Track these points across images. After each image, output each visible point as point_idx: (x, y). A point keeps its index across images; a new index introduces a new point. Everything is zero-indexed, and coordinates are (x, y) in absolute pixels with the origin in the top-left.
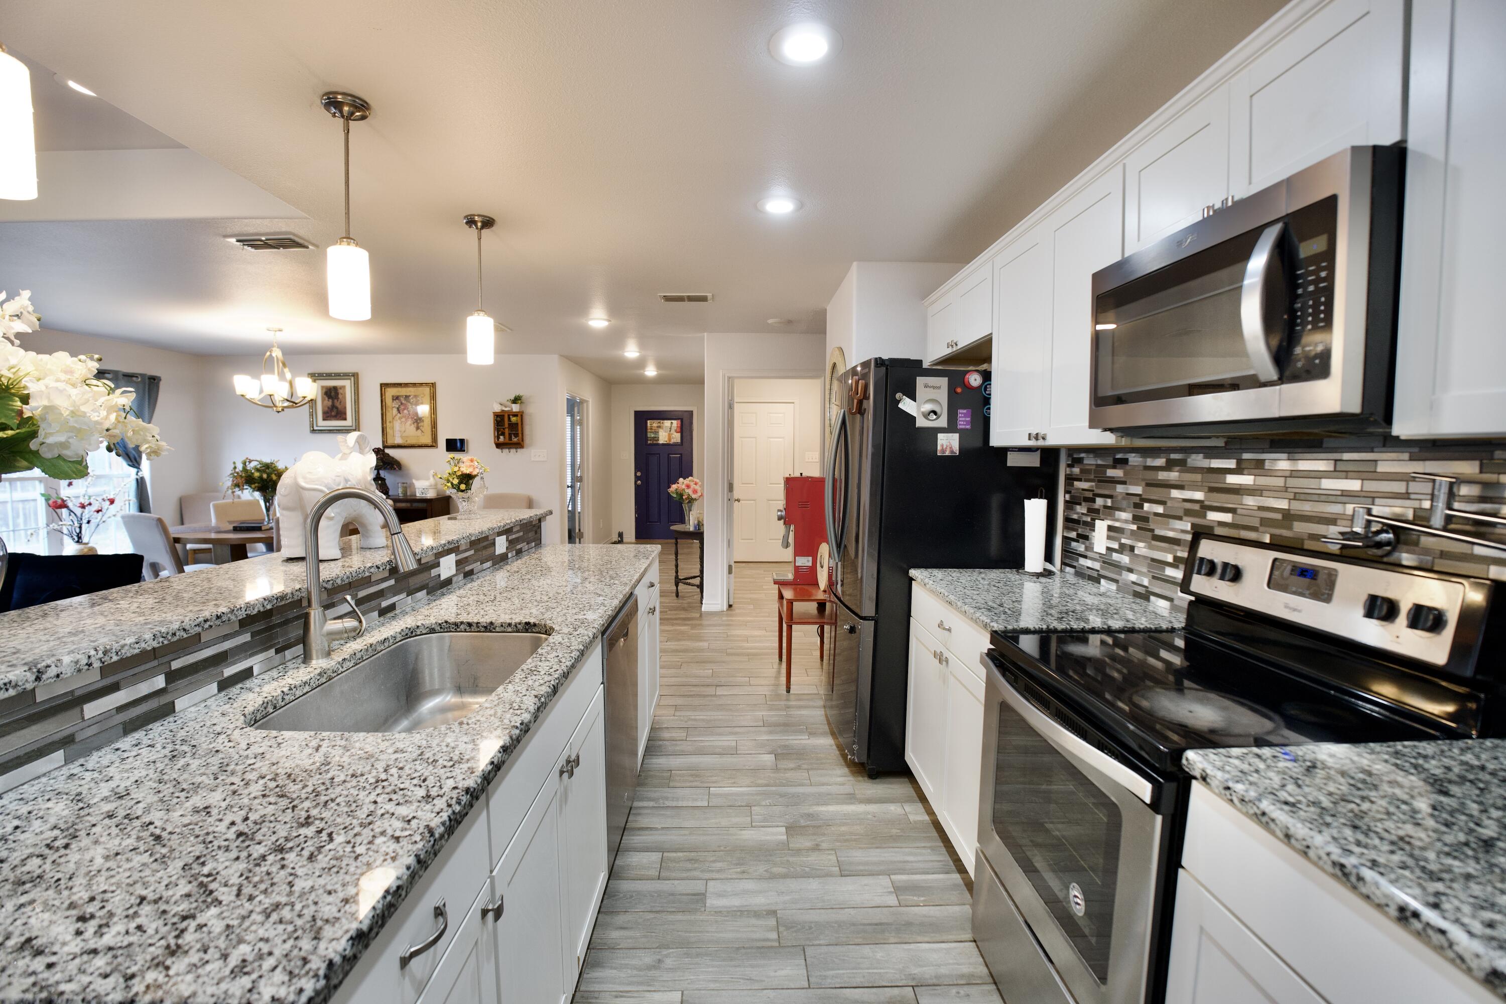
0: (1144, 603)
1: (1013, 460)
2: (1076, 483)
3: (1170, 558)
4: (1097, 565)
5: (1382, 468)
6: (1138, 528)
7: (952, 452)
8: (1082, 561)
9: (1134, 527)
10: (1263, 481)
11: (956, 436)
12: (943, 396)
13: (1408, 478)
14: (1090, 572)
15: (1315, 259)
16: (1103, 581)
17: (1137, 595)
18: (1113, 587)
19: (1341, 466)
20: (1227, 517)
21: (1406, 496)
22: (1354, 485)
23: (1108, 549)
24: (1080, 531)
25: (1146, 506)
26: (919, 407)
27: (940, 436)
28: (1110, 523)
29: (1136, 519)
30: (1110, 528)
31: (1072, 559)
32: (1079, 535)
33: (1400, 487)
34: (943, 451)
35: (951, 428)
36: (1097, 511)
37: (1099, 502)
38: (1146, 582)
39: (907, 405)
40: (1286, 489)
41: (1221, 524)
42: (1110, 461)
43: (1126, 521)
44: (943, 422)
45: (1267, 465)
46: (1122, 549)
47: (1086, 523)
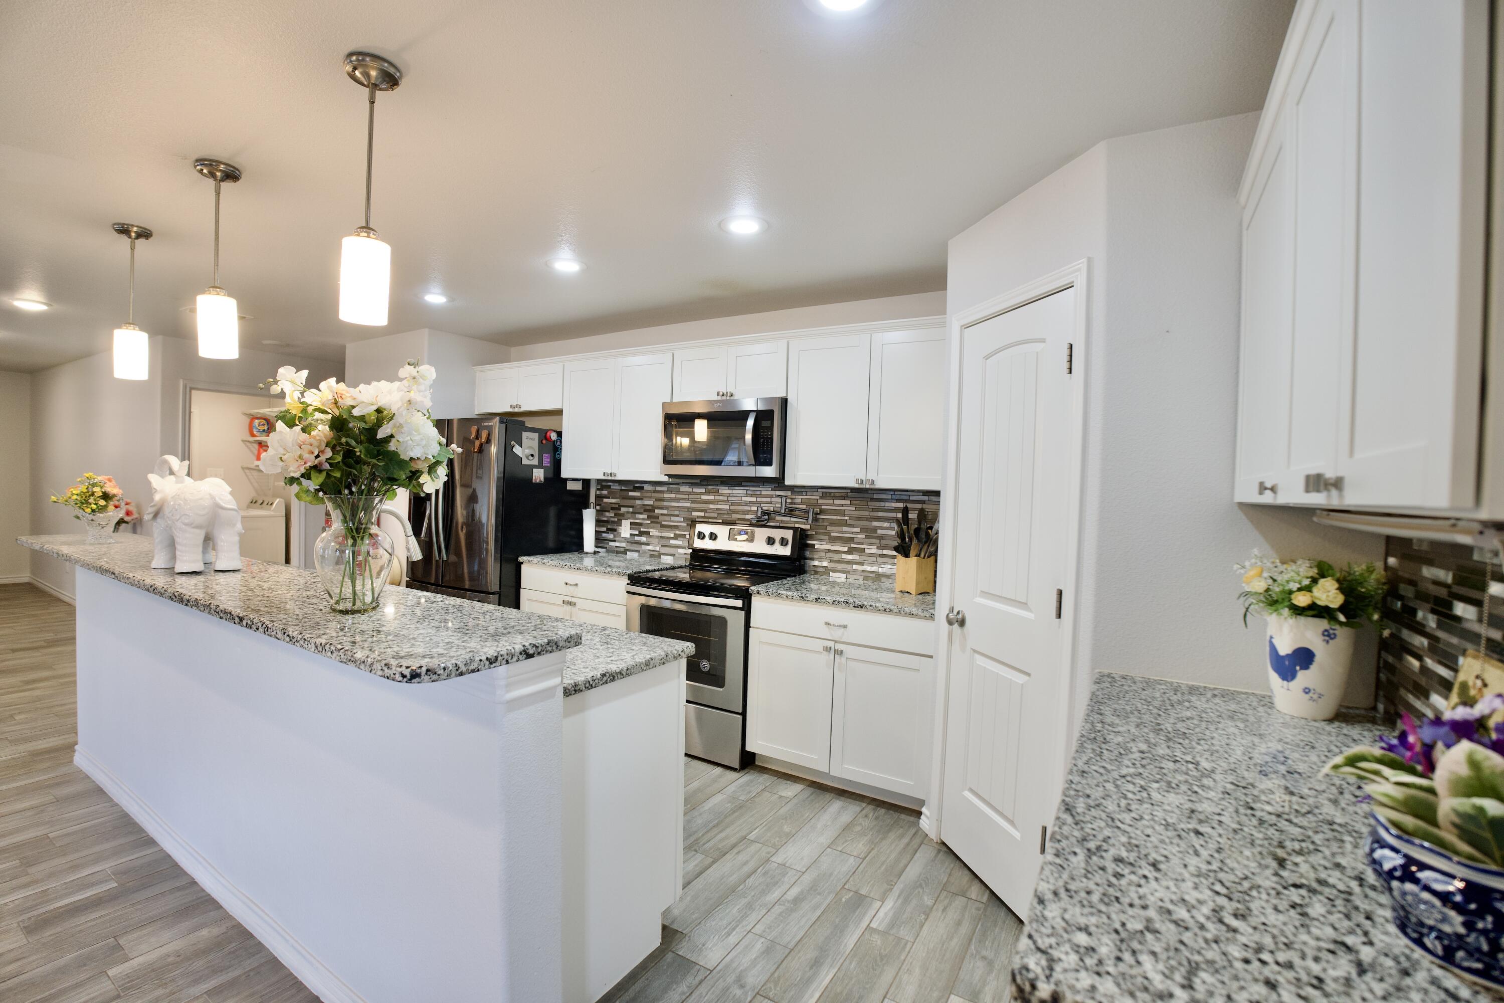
0: (657, 560)
1: (571, 486)
2: (605, 500)
3: (672, 535)
4: (623, 545)
5: (763, 493)
6: (652, 522)
7: (540, 481)
8: (611, 544)
9: (649, 522)
10: (717, 498)
11: (542, 470)
12: (535, 444)
13: (771, 496)
14: (618, 549)
15: (767, 427)
16: (628, 553)
17: (651, 556)
18: (636, 554)
19: (749, 492)
20: (702, 514)
21: (771, 503)
22: (754, 499)
23: (631, 534)
24: (609, 527)
25: (657, 511)
26: (523, 452)
27: (535, 470)
28: (632, 521)
29: (649, 517)
30: (632, 524)
31: (601, 543)
32: (608, 529)
33: (768, 500)
34: (536, 480)
35: (540, 466)
36: (623, 515)
37: (623, 510)
38: (658, 549)
39: (517, 450)
40: (728, 501)
41: (698, 517)
42: (631, 488)
43: (643, 519)
44: (535, 462)
45: (720, 491)
46: (641, 534)
47: (613, 522)
